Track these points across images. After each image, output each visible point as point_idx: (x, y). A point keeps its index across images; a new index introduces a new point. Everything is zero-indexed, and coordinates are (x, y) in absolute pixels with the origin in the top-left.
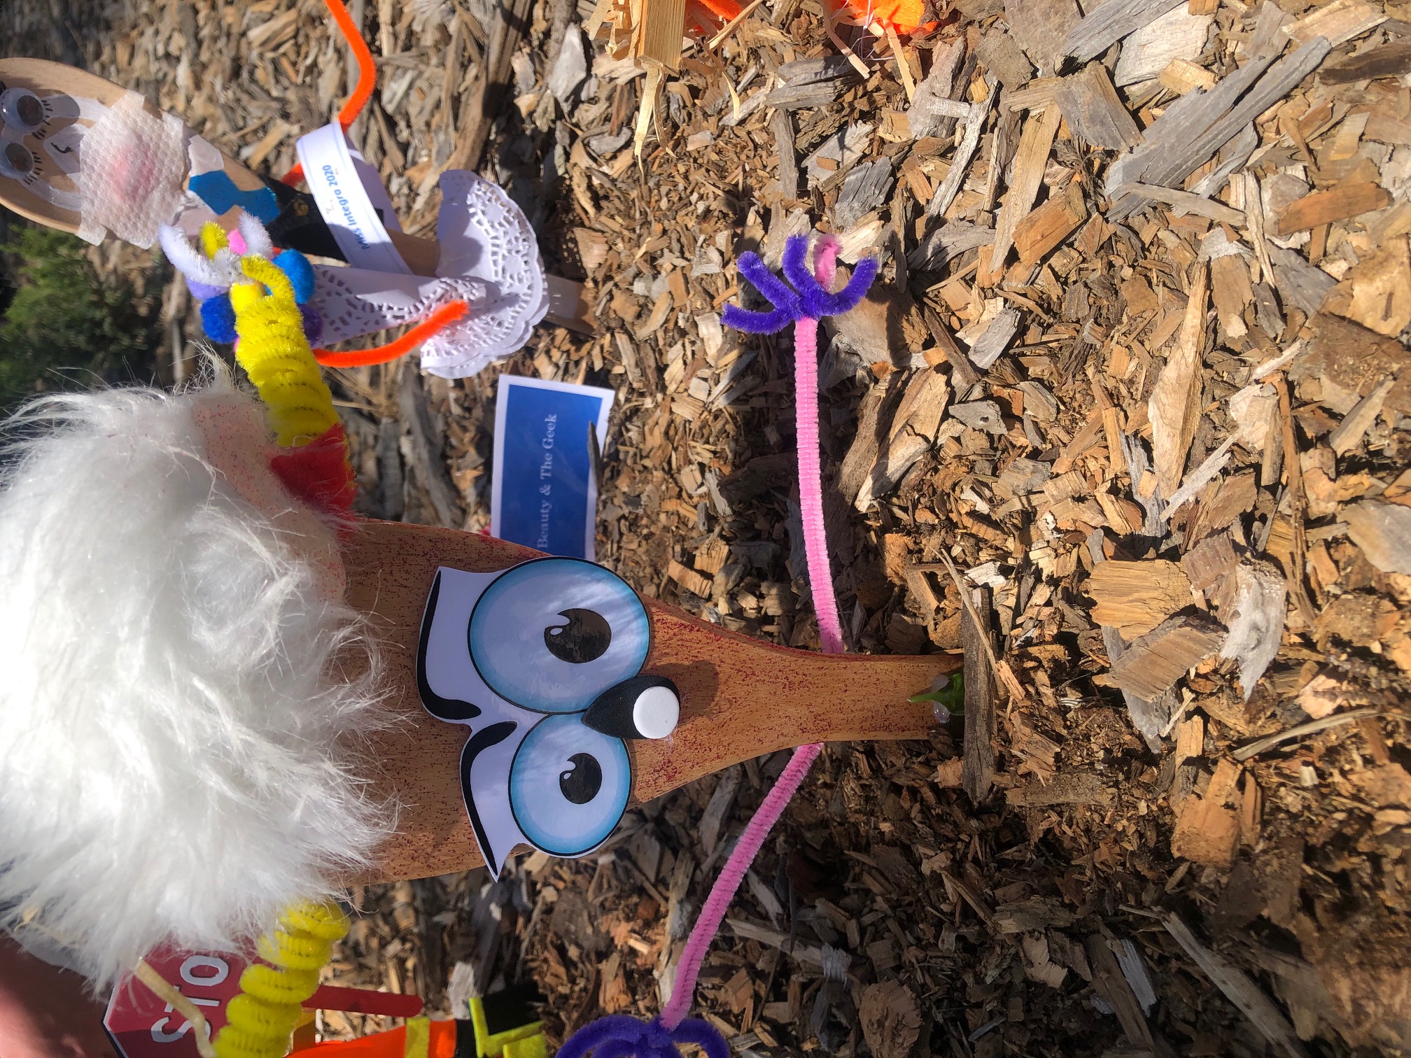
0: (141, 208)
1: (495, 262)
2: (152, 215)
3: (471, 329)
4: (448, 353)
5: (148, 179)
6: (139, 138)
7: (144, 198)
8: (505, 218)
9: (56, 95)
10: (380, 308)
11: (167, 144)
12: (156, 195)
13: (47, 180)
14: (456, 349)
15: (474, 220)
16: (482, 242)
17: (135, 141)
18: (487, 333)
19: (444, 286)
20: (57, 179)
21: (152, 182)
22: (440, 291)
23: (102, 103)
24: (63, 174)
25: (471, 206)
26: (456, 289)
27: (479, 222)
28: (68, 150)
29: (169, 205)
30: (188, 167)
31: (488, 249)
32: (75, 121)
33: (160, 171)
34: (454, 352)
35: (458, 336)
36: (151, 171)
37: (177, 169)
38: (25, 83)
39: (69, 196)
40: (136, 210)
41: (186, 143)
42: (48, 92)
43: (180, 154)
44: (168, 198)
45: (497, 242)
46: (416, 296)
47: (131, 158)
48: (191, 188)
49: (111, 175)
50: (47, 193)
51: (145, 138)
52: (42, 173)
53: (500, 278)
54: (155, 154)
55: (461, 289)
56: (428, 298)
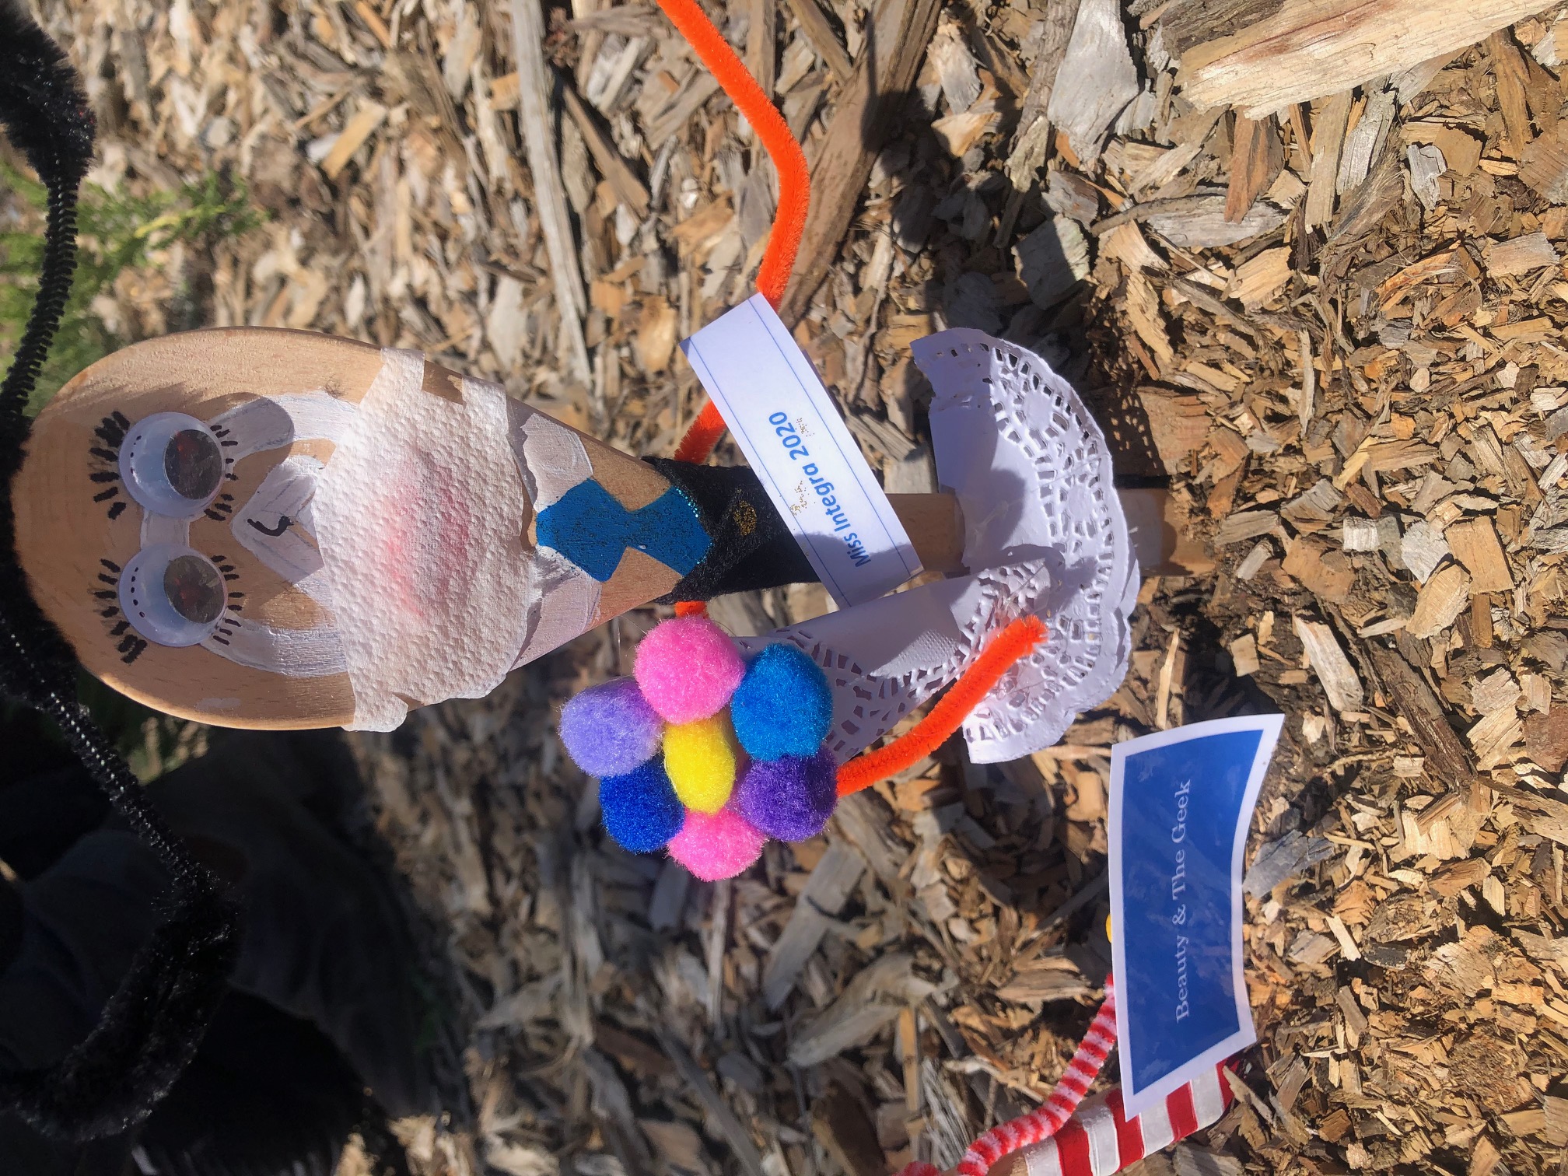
0: (461, 623)
1: (1049, 508)
2: (485, 632)
3: (1038, 659)
4: (1018, 726)
5: (461, 552)
6: (427, 458)
7: (463, 599)
8: (1058, 418)
9: (239, 406)
10: (907, 679)
11: (482, 455)
12: (483, 582)
13: (259, 617)
14: (1030, 712)
15: (1005, 434)
16: (1023, 474)
17: (422, 470)
18: (1065, 659)
19: (988, 590)
20: (276, 605)
21: (472, 553)
22: (986, 605)
23: (335, 393)
24: (286, 585)
25: (998, 407)
26: (1008, 591)
27: (1015, 436)
28: (285, 523)
29: (513, 594)
30: (529, 494)
31: (1034, 483)
32: (286, 451)
33: (481, 521)
34: (1027, 720)
35: (1024, 681)
36: (463, 530)
37: (510, 506)
38: (170, 400)
39: (310, 638)
40: (453, 632)
41: (517, 437)
42: (221, 403)
43: (510, 469)
44: (508, 580)
45: (1048, 466)
46: (952, 632)
47: (420, 515)
48: (542, 541)
49: (392, 572)
50: (265, 648)
51: (439, 458)
52: (244, 602)
53: (1060, 536)
54: (464, 484)
55: (1013, 582)
56: (970, 627)
